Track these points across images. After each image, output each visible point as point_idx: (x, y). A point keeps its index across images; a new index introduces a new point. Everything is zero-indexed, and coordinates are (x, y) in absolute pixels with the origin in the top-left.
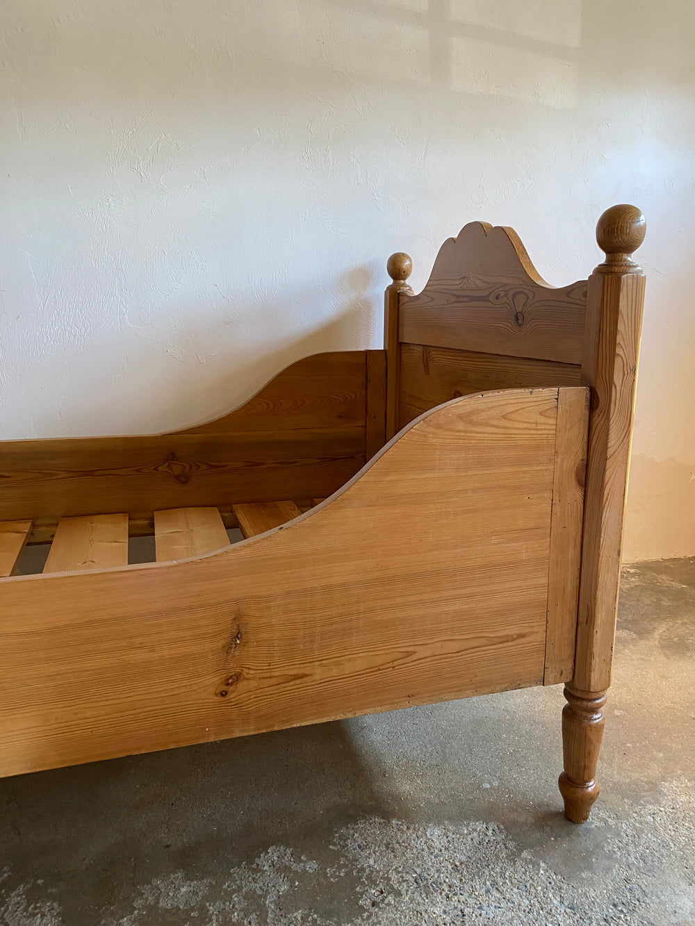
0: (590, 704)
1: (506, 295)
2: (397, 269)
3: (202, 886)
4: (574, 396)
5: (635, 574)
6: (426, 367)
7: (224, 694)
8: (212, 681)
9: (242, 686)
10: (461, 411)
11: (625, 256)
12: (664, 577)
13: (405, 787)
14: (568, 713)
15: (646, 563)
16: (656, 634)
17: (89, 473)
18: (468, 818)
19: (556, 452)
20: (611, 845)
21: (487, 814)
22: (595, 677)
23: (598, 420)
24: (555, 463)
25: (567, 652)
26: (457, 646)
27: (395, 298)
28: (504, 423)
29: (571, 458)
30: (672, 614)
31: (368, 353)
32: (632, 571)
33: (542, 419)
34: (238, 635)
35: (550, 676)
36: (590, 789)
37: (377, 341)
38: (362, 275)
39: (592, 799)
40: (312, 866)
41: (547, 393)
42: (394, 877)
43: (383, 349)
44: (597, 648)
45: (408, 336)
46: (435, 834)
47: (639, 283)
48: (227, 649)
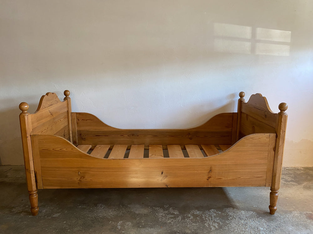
0: (275, 192)
1: (264, 110)
2: (241, 95)
3: (201, 212)
4: (273, 135)
5: (303, 170)
6: (247, 119)
7: (208, 180)
8: (207, 177)
9: (211, 179)
10: (251, 137)
11: (283, 112)
12: (311, 171)
13: (238, 204)
14: (271, 193)
15: (307, 167)
16: (303, 185)
17: (173, 136)
18: (250, 211)
19: (269, 145)
20: (279, 219)
21: (254, 211)
22: (276, 186)
23: (277, 140)
24: (269, 147)
25: (271, 181)
26: (249, 177)
27: (241, 102)
28: (259, 139)
29: (272, 146)
30: (310, 180)
31: (233, 113)
32: (302, 169)
33: (266, 139)
34: (211, 170)
35: (267, 185)
36: (275, 208)
37: (236, 110)
38: (233, 95)
39: (275, 210)
40: (220, 213)
41: (268, 134)
42: (235, 216)
43: (237, 112)
44: (276, 181)
45: (243, 111)
46: (243, 212)
47: (286, 117)
48: (209, 172)
